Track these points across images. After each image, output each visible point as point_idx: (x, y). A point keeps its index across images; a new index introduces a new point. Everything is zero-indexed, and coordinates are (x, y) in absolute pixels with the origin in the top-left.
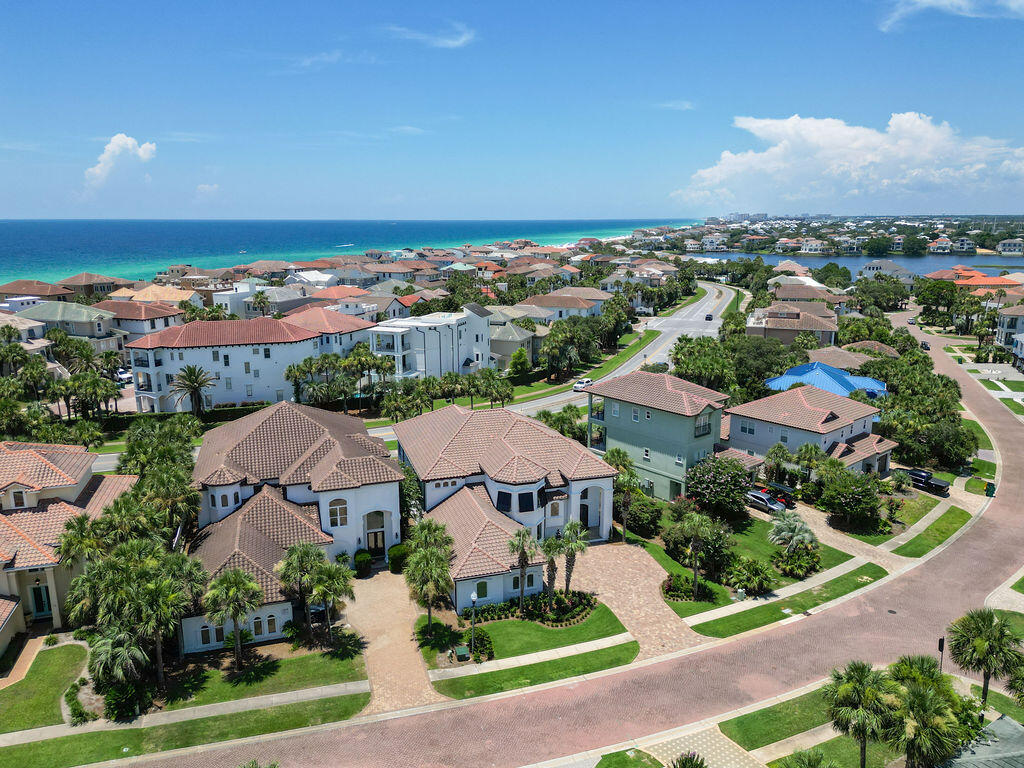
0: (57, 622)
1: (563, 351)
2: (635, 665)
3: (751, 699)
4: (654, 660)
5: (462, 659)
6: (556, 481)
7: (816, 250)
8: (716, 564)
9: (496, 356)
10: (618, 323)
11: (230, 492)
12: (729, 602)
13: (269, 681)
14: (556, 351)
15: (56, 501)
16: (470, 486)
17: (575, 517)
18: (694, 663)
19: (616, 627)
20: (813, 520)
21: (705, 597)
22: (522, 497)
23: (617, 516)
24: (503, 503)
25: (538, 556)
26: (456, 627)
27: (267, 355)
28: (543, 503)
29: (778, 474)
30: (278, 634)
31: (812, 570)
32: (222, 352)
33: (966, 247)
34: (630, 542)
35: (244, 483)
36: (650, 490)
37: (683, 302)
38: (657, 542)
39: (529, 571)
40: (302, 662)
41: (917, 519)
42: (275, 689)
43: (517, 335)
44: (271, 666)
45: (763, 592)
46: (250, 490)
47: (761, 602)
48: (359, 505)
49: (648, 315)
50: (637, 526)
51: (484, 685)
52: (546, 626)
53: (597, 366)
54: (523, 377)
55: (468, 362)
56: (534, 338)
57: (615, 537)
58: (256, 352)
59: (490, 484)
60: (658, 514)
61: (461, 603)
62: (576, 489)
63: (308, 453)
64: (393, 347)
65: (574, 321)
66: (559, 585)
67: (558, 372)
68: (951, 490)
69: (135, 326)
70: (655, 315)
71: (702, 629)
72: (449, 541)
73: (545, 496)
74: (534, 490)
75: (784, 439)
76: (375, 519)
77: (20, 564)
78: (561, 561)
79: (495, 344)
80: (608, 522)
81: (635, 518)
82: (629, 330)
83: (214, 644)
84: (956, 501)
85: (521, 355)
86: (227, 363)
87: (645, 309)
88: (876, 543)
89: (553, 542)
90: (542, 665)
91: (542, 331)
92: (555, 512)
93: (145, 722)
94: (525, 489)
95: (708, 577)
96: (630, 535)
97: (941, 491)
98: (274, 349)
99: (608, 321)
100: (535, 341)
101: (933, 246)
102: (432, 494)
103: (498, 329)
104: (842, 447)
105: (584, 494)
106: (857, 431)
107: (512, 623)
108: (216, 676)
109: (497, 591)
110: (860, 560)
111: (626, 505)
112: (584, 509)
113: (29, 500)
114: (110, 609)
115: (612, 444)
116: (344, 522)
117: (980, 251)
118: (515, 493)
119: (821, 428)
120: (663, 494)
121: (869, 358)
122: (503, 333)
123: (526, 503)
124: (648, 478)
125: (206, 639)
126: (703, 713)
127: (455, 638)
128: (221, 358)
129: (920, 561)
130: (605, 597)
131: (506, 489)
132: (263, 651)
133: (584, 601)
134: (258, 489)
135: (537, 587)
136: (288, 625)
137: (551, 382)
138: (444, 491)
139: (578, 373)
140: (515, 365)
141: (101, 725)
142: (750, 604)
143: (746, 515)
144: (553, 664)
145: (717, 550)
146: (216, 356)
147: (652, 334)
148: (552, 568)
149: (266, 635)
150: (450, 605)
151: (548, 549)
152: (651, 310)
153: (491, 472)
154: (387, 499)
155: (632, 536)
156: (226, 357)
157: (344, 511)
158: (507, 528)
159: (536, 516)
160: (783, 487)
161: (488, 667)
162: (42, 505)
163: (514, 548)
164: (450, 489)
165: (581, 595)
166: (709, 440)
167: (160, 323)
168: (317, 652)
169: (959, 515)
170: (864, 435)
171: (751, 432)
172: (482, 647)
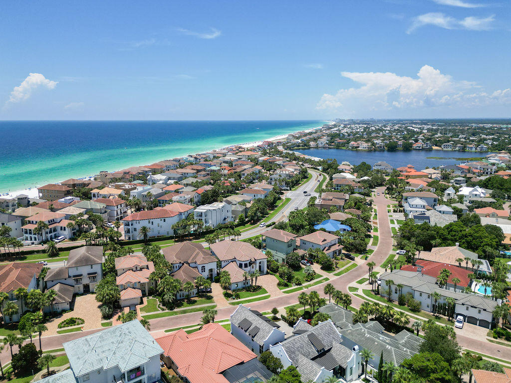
0: (147, 294)
1: (255, 214)
2: (269, 299)
3: (291, 304)
4: (273, 298)
5: (234, 299)
6: (253, 260)
7: (366, 148)
8: (290, 279)
9: (234, 216)
10: (275, 198)
11: (177, 265)
12: (291, 286)
13: (196, 304)
14: (253, 214)
15: (143, 268)
16: (232, 262)
17: (258, 269)
18: (281, 298)
19: (266, 292)
20: (316, 268)
21: (286, 286)
22: (245, 264)
23: (268, 268)
24: (241, 266)
25: (249, 278)
26: (232, 293)
27: (165, 221)
28: (250, 266)
29: (311, 256)
30: (194, 295)
31: (312, 279)
32: (151, 221)
33: (428, 146)
34: (271, 274)
35: (180, 263)
36: (277, 261)
37: (302, 182)
38: (278, 274)
39: (247, 281)
40: (201, 300)
41: (343, 267)
42: (198, 305)
43: (240, 208)
44: (195, 302)
45: (300, 284)
46: (181, 264)
47: (299, 286)
48: (208, 268)
49: (288, 190)
50: (273, 270)
51: (238, 303)
52: (251, 293)
53: (267, 216)
54: (242, 223)
55: (225, 219)
56: (246, 208)
57: (267, 273)
58: (161, 220)
59: (237, 261)
60: (278, 267)
61: (232, 289)
62: (258, 262)
63: (193, 256)
64: (202, 216)
65: (259, 200)
66: (254, 284)
67: (254, 221)
68: (356, 258)
69: (112, 208)
70: (290, 190)
71: (284, 292)
72: (229, 275)
73: (250, 264)
74: (248, 262)
75: (313, 246)
76: (211, 270)
77: (141, 282)
78: (254, 279)
79: (233, 212)
80: (266, 269)
81: (273, 268)
82: (279, 199)
83: (182, 298)
84: (356, 262)
85: (242, 216)
86: (152, 224)
87: (286, 188)
88: (330, 273)
89: (252, 275)
90: (250, 300)
91: (248, 205)
92: (253, 268)
93: (175, 310)
94: (246, 262)
95: (288, 282)
96: (271, 272)
97: (353, 259)
98: (166, 219)
99: (270, 199)
100: (246, 210)
101: (415, 146)
102: (223, 264)
103: (234, 206)
104: (327, 248)
105: (260, 263)
106: (333, 243)
107: (244, 292)
108: (185, 303)
109: (240, 286)
110: (325, 277)
111: (270, 265)
112: (260, 267)
113: (138, 269)
114: (167, 289)
115: (268, 250)
116: (204, 271)
117: (435, 148)
118: (243, 263)
119: (321, 244)
120: (281, 262)
121: (350, 216)
122: (236, 207)
123: (246, 266)
124: (277, 258)
125: (180, 297)
126: (281, 306)
127: (232, 295)
128: (151, 223)
129: (339, 277)
130: (264, 287)
131: (241, 262)
132: (193, 299)
133: (259, 288)
134: (183, 264)
135: (249, 285)
136: (196, 294)
137: (252, 224)
138: (226, 263)
139: (260, 220)
140: (240, 219)
141: (167, 311)
142: (297, 287)
143: (300, 267)
144: (253, 299)
145: (290, 275)
146: (149, 223)
147: (288, 200)
148: (252, 280)
149: (192, 296)
150: (229, 289)
151: (251, 276)
152: (289, 188)
153: (238, 258)
154: (213, 266)
155: (272, 273)
156: (152, 222)
157: (204, 269)
158: (242, 272)
159: (248, 269)
160: (312, 259)
161: (239, 300)
162: (141, 269)
163: (244, 276)
164: (227, 263)
165: (259, 286)
166: (292, 248)
167: (119, 206)
168: (203, 299)
169: (355, 265)
170: (335, 244)
171: (305, 244)
172: (238, 297)
